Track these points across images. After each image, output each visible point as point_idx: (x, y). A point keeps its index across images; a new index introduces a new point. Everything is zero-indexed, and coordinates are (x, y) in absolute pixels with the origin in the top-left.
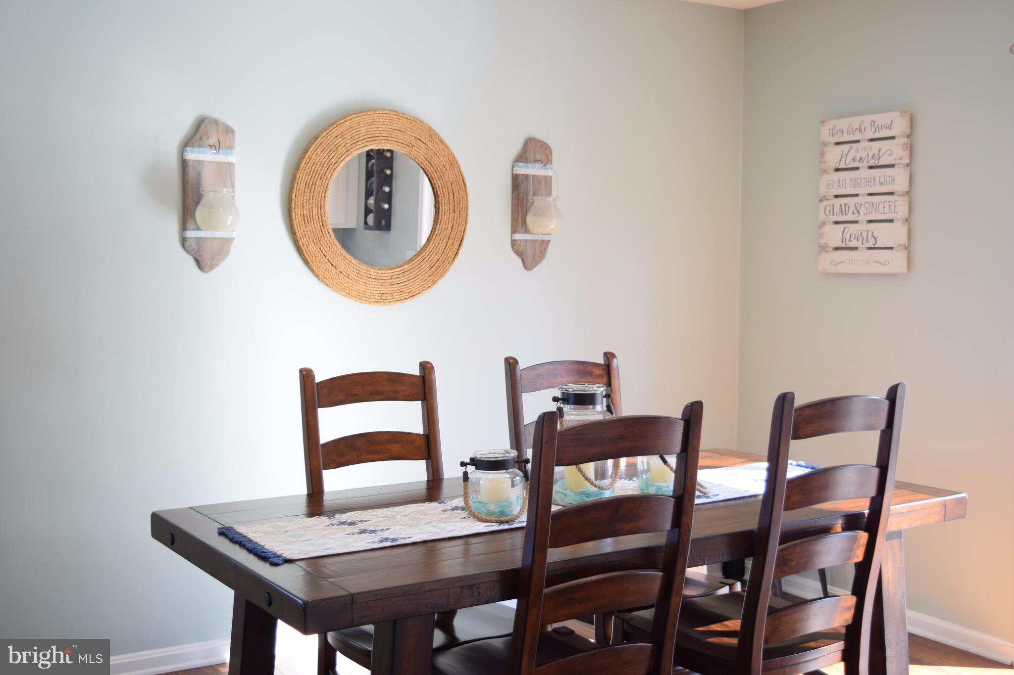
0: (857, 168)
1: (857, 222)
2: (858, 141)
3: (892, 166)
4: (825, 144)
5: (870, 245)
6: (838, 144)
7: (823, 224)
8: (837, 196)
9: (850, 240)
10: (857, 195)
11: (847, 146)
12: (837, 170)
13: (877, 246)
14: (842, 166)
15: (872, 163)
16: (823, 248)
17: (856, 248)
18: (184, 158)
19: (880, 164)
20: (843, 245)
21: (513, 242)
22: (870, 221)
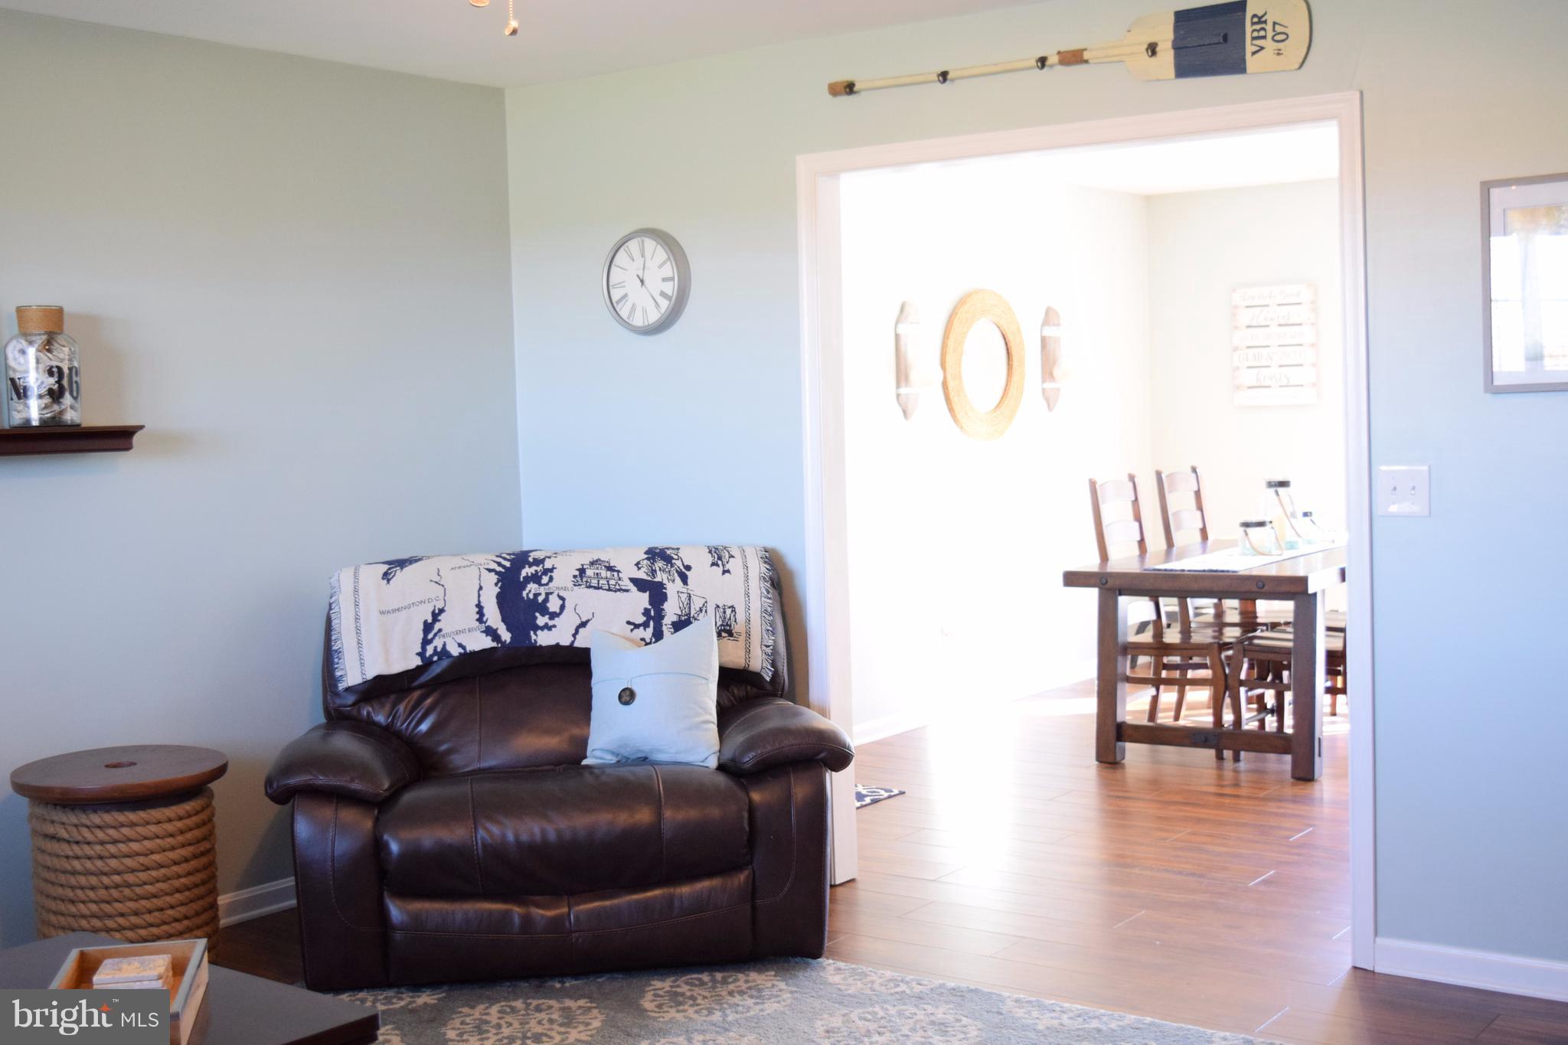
0: (1268, 326)
1: (1269, 367)
2: (1267, 306)
3: (1300, 324)
4: (1236, 307)
5: (1284, 382)
6: (1247, 307)
7: (1238, 368)
8: (1248, 347)
9: (1264, 380)
10: (1268, 346)
11: (1259, 309)
12: (1248, 327)
13: (1290, 384)
14: (1254, 323)
15: (1283, 322)
16: (1238, 388)
17: (1269, 387)
18: (898, 332)
19: (1291, 322)
20: (1258, 384)
21: (1044, 390)
22: (1281, 366)
